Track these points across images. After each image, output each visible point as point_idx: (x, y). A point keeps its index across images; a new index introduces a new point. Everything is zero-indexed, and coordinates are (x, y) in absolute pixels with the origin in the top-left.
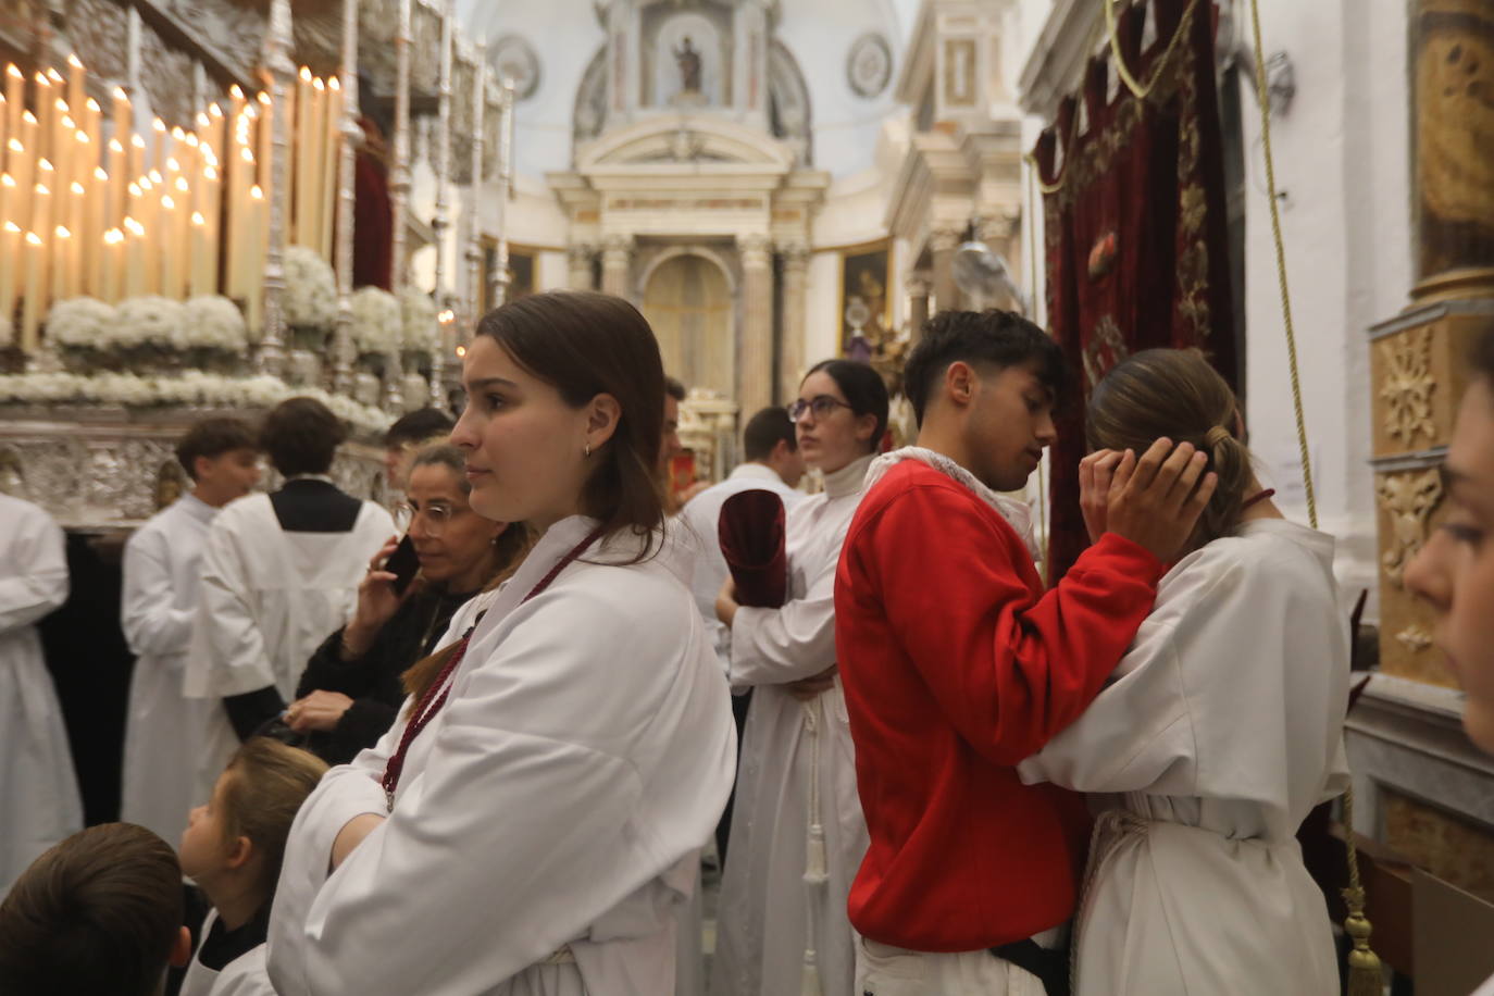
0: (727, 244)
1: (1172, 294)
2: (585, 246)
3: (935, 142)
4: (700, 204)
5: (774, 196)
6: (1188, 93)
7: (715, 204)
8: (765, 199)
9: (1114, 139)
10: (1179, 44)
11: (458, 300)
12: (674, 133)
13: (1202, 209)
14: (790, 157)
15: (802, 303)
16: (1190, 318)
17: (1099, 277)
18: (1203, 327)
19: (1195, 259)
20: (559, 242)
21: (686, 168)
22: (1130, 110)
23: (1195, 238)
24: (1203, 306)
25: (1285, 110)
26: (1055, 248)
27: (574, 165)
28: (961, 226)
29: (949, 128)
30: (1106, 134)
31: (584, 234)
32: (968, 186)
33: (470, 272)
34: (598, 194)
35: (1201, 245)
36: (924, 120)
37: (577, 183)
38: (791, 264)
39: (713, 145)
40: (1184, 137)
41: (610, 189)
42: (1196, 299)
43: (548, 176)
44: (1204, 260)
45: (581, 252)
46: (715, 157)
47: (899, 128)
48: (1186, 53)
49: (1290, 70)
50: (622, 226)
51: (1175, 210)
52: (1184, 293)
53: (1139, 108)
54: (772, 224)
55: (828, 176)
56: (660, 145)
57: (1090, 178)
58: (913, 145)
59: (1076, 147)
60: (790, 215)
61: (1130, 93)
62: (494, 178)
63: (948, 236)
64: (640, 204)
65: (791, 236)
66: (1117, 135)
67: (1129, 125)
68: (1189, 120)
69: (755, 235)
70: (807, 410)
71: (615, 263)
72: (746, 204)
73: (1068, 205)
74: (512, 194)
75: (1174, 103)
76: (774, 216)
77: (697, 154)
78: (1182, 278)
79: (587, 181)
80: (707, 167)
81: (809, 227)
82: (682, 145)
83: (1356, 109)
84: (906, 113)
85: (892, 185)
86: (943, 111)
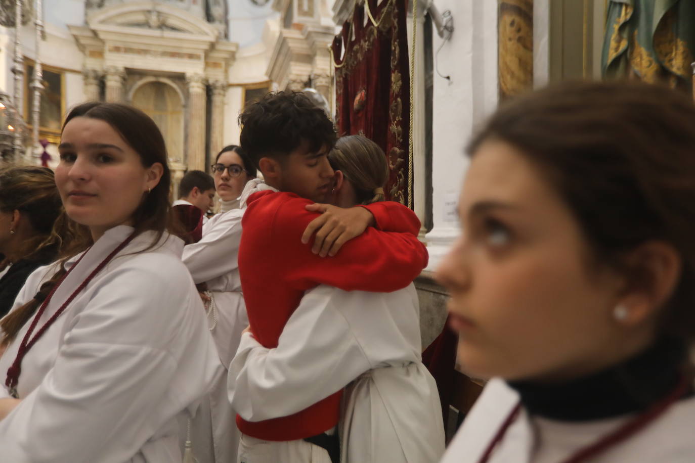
0: (180, 78)
1: (387, 122)
2: (95, 71)
3: (292, 34)
4: (165, 54)
5: (207, 54)
6: (395, 28)
7: (173, 55)
8: (202, 55)
9: (366, 45)
10: (391, 3)
11: (7, 96)
12: (149, 12)
13: (400, 83)
14: (216, 33)
15: (222, 113)
16: (394, 133)
17: (358, 111)
18: (399, 138)
19: (396, 106)
20: (78, 67)
21: (157, 33)
22: (372, 32)
23: (397, 96)
24: (400, 129)
25: (450, 38)
26: (340, 94)
27: (86, 23)
28: (305, 79)
29: (299, 27)
30: (362, 42)
31: (93, 64)
32: (309, 58)
33: (16, 79)
34: (103, 42)
35: (399, 100)
36: (287, 21)
37: (90, 34)
38: (216, 91)
39: (171, 22)
40: (393, 48)
41: (111, 40)
42: (397, 125)
43: (69, 27)
44: (400, 107)
45: (91, 75)
46: (173, 29)
47: (274, 24)
48: (394, 9)
49: (452, 19)
50: (117, 62)
51: (388, 82)
52: (393, 122)
53: (376, 32)
54: (205, 70)
55: (237, 46)
56: (141, 18)
57: (355, 63)
58: (281, 34)
59: (350, 46)
60: (216, 65)
61: (372, 24)
62: (31, 24)
63: (299, 83)
64: (128, 50)
65: (216, 76)
66: (367, 43)
67: (371, 39)
68: (395, 41)
69: (196, 74)
70: (226, 170)
71: (113, 83)
72: (191, 56)
73: (346, 75)
74: (44, 36)
75: (389, 31)
76: (207, 64)
77: (162, 26)
78: (391, 114)
79: (95, 33)
80: (168, 34)
81: (226, 71)
82: (154, 19)
83: (477, 41)
84: (278, 16)
85: (270, 53)
86: (297, 18)
